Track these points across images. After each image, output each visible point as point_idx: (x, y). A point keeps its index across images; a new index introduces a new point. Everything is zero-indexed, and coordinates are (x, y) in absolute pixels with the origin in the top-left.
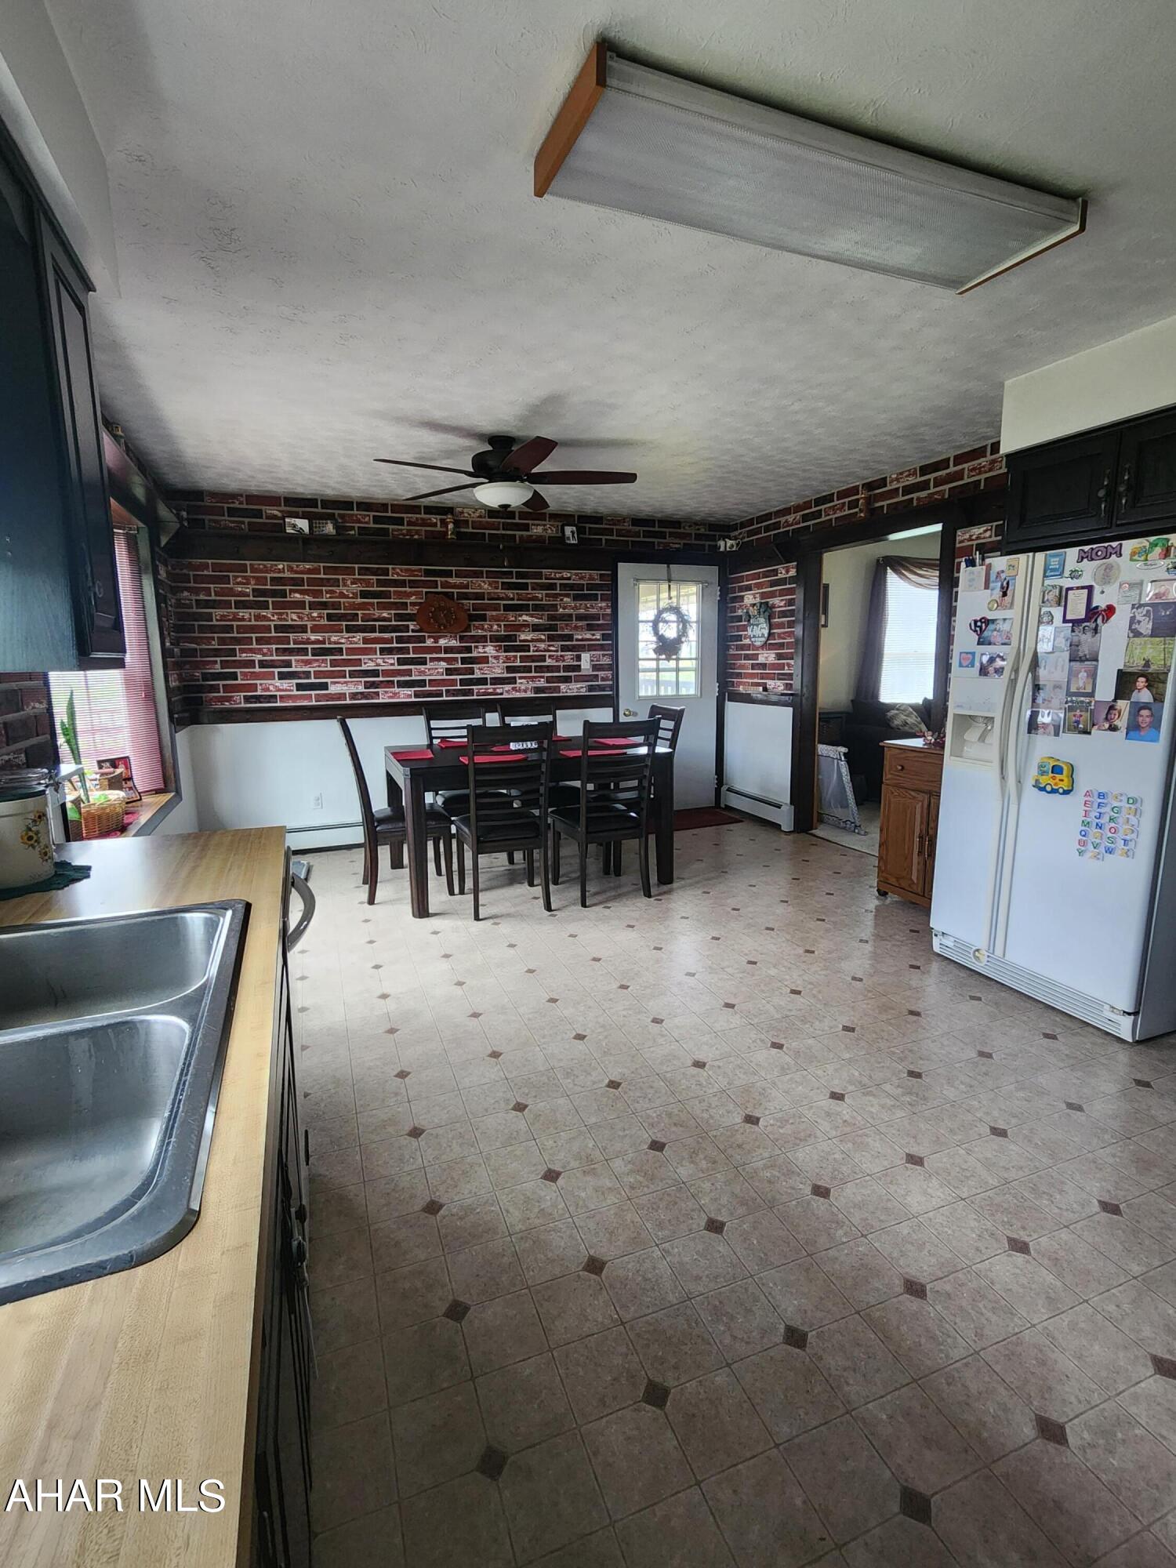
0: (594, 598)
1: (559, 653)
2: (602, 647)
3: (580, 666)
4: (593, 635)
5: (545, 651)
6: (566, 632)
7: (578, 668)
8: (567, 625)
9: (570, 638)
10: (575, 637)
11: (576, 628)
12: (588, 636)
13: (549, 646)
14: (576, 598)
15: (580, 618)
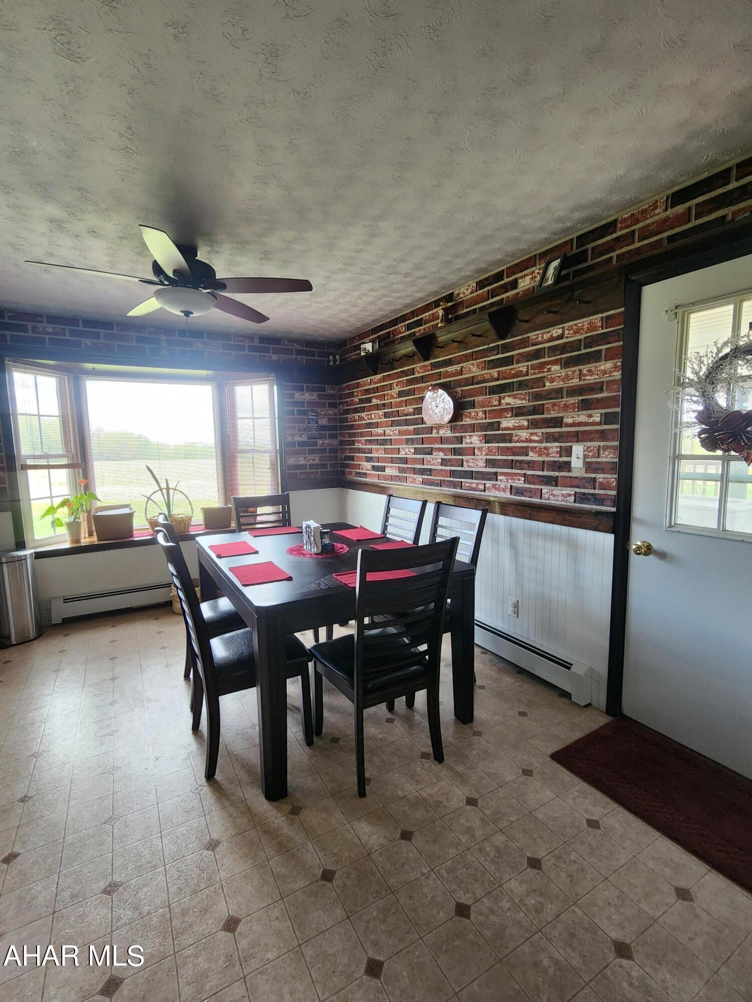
0: (595, 357)
1: (544, 445)
2: (603, 435)
3: (568, 464)
4: (590, 416)
5: (527, 441)
6: (553, 414)
7: (567, 466)
8: (554, 405)
9: (558, 422)
10: (565, 420)
11: (566, 407)
12: (583, 418)
13: (532, 434)
14: (567, 363)
15: (574, 391)
